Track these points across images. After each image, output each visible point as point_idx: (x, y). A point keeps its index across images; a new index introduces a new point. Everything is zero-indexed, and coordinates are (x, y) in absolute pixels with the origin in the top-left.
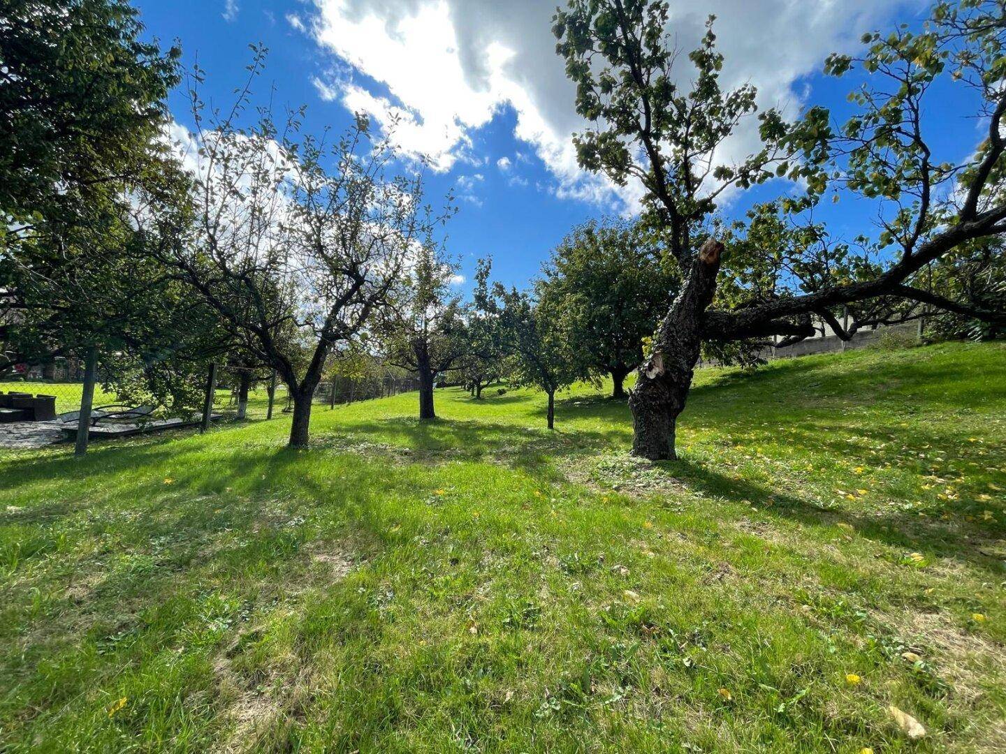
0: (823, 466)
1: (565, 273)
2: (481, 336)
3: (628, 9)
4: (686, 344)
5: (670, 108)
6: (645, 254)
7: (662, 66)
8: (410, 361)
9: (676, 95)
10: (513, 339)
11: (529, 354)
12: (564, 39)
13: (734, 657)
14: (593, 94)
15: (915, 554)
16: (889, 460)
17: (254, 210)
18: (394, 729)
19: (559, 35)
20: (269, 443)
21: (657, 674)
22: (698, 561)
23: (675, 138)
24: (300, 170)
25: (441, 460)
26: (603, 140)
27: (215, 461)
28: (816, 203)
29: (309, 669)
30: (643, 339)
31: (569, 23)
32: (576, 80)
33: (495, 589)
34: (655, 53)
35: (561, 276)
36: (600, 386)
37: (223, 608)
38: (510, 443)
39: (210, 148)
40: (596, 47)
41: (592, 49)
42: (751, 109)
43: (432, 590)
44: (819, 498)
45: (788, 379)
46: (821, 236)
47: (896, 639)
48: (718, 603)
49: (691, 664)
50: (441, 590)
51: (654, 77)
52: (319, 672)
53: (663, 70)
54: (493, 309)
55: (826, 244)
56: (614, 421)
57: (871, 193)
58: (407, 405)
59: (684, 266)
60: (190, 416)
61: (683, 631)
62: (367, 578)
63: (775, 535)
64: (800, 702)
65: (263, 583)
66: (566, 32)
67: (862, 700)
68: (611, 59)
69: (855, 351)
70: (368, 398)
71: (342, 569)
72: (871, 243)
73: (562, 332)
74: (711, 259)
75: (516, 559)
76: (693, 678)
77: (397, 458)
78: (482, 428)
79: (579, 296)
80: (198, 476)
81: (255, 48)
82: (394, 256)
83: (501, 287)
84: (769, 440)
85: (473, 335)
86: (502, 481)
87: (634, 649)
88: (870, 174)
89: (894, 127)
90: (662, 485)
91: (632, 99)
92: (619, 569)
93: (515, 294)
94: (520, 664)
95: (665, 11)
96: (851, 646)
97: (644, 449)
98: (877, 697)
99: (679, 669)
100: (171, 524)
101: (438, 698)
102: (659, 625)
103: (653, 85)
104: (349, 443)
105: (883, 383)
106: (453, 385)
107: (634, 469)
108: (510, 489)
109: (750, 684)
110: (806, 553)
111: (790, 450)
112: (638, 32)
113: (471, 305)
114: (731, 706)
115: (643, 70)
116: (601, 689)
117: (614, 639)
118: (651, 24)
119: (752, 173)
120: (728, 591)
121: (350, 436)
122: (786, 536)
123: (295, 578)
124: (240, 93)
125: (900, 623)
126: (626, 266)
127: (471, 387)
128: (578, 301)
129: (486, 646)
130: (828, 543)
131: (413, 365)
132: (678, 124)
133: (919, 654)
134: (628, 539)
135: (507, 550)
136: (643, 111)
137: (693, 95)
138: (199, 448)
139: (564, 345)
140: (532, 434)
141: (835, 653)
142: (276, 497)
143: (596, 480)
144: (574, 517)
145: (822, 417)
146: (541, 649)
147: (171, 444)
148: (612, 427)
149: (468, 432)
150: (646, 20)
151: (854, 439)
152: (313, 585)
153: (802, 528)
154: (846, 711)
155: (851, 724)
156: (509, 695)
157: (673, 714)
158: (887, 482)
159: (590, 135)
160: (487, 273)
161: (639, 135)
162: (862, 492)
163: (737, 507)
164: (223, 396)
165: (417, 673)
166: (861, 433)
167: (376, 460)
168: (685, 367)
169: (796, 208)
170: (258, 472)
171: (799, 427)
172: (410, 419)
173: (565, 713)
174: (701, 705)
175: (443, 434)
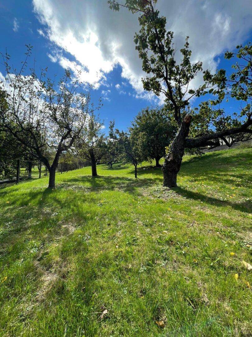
0: (222, 187)
1: (139, 125)
2: (112, 148)
3: (160, 34)
4: (180, 150)
5: (174, 69)
6: (166, 118)
7: (171, 54)
8: (88, 156)
9: (176, 65)
10: (123, 148)
11: (128, 153)
12: (138, 45)
13: (198, 250)
14: (148, 64)
15: (250, 214)
16: (242, 184)
17: (31, 106)
18: (96, 279)
19: (136, 43)
20: (41, 187)
21: (175, 256)
22: (185, 220)
23: (176, 80)
24: (46, 91)
25: (101, 190)
26: (152, 80)
27: (23, 195)
28: (221, 102)
29: (66, 263)
30: (165, 147)
31: (140, 39)
32: (142, 59)
33: (123, 233)
34: (169, 49)
35: (138, 126)
36: (152, 163)
37: (34, 245)
38: (123, 183)
39: (14, 84)
40: (149, 47)
41: (148, 48)
42: (201, 70)
43: (102, 234)
44: (221, 198)
45: (211, 159)
46: (222, 113)
47: (244, 241)
48: (192, 233)
49: (185, 253)
50: (105, 234)
51: (168, 58)
52: (69, 263)
53: (172, 56)
54: (116, 138)
55: (224, 116)
56: (157, 174)
57: (238, 99)
58: (87, 171)
59: (179, 123)
60: (12, 179)
61: (182, 243)
62: (81, 232)
63: (209, 210)
64: (217, 262)
65: (46, 236)
66: (139, 42)
67: (235, 260)
68: (154, 52)
69: (232, 149)
70: (73, 169)
71: (72, 229)
72: (238, 115)
73: (139, 145)
74: (188, 121)
75: (128, 223)
76: (185, 257)
77: (86, 190)
78: (113, 178)
79: (144, 133)
80: (18, 200)
81: (27, 46)
82: (81, 121)
83: (118, 131)
84: (206, 179)
85: (109, 147)
86: (121, 197)
87: (168, 249)
88: (238, 92)
89: (246, 77)
90: (173, 195)
91: (161, 66)
92: (161, 224)
93: (123, 133)
94: (133, 256)
95: (172, 35)
96: (232, 244)
97: (167, 184)
98: (239, 259)
99: (181, 254)
100: (12, 217)
101: (108, 269)
102: (175, 241)
103: (168, 61)
104: (69, 186)
105: (240, 159)
106: (102, 164)
107: (164, 191)
108: (125, 199)
109: (202, 257)
110: (218, 216)
111: (212, 182)
112: (163, 42)
113: (108, 137)
114: (197, 264)
115: (165, 56)
116: (158, 262)
117: (161, 247)
118: (167, 39)
119: (201, 92)
120: (195, 229)
121: (69, 183)
122: (211, 211)
123: (57, 234)
124: (23, 63)
125: (245, 236)
126: (159, 122)
127: (108, 164)
128: (144, 135)
129: (122, 251)
130: (224, 212)
131: (89, 158)
132: (176, 74)
133: (251, 245)
134: (163, 214)
135: (126, 220)
136: (165, 70)
137: (182, 65)
138: (17, 190)
139: (140, 150)
140: (130, 180)
141: (227, 246)
142: (47, 206)
143: (152, 194)
144: (146, 208)
145: (222, 171)
146: (139, 251)
147: (6, 189)
148: (156, 177)
149: (109, 180)
150: (166, 38)
151: (232, 178)
152: (63, 235)
153: (216, 208)
154: (230, 263)
155: (232, 267)
156: (130, 266)
157: (180, 268)
158: (242, 192)
159: (148, 79)
160: (113, 126)
161: (164, 79)
162: (234, 195)
163: (197, 202)
164: (22, 170)
165: (101, 261)
166: (234, 176)
167: (79, 191)
168: (180, 157)
169: (215, 104)
170: (39, 197)
171: (215, 175)
172: (89, 176)
173: (148, 270)
174: (188, 265)
175: (100, 181)
